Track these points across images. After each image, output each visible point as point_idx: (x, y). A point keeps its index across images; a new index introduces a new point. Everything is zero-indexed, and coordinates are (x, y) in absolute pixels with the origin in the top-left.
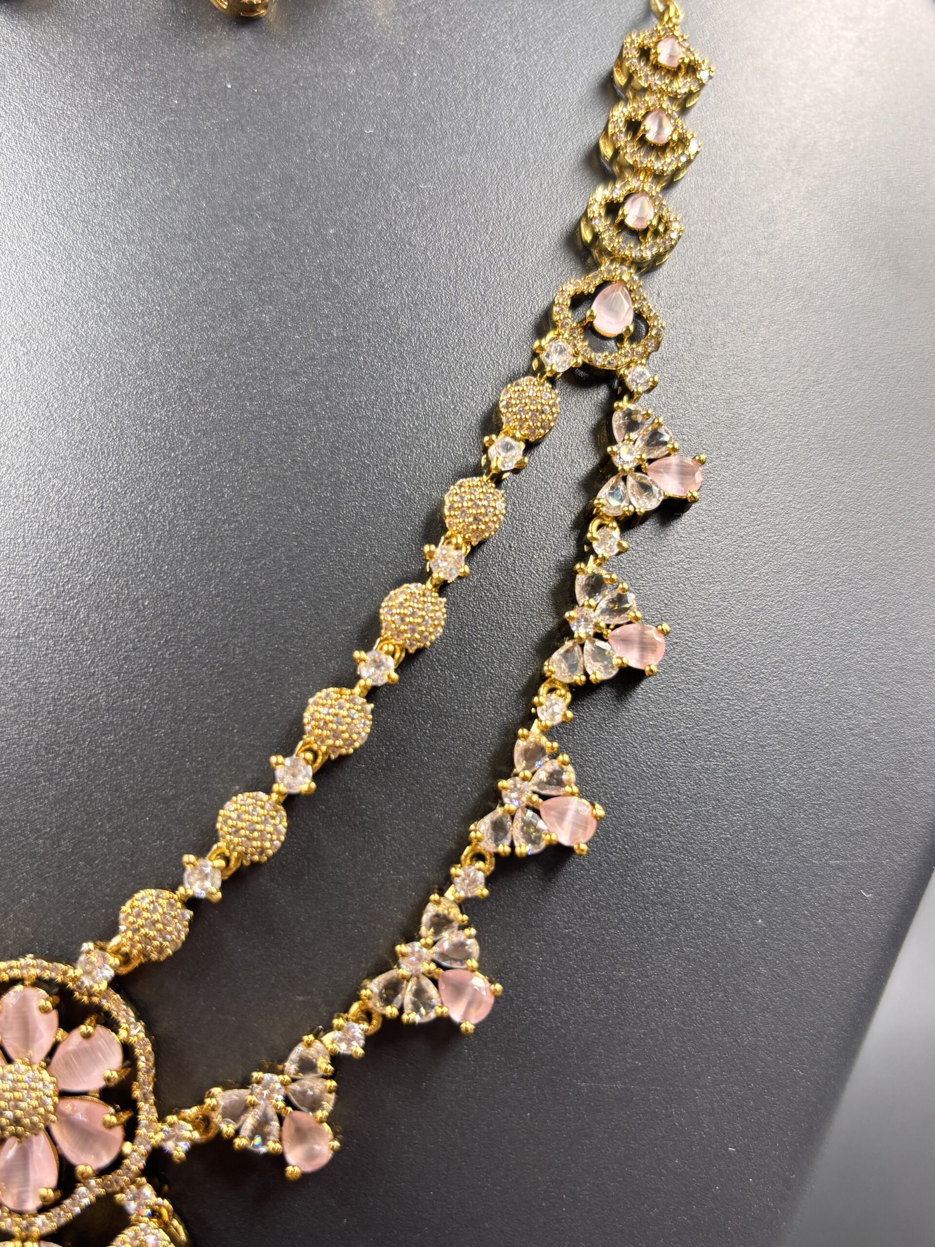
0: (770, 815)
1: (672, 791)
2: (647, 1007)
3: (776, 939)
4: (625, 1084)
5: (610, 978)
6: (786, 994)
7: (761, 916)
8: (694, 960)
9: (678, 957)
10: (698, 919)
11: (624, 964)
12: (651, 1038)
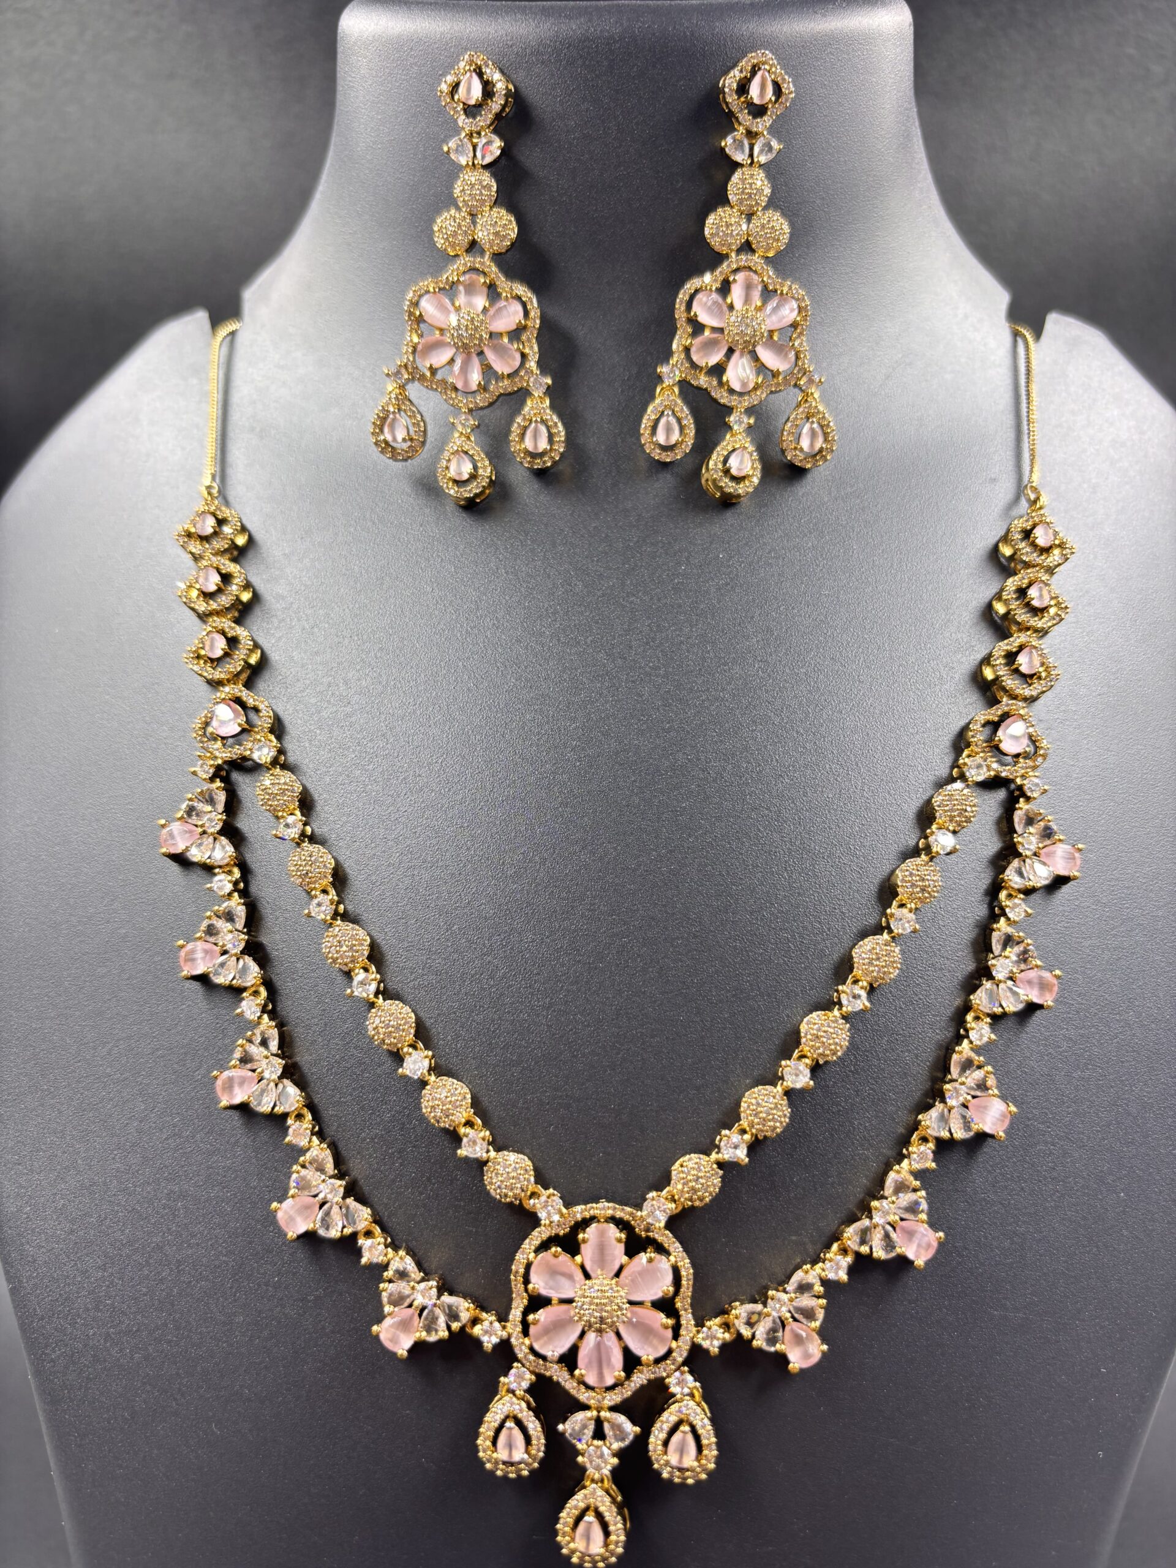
0: (1129, 1114)
1: (1058, 1094)
2: (1041, 1256)
3: (1135, 1209)
4: (1025, 1314)
5: (1014, 1233)
6: (1143, 1252)
7: (1123, 1190)
8: (1075, 1221)
9: (1063, 1219)
10: (1077, 1190)
11: (1024, 1222)
12: (1045, 1280)
